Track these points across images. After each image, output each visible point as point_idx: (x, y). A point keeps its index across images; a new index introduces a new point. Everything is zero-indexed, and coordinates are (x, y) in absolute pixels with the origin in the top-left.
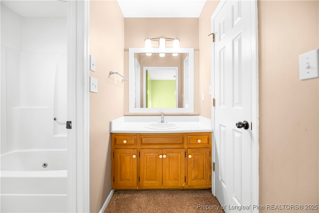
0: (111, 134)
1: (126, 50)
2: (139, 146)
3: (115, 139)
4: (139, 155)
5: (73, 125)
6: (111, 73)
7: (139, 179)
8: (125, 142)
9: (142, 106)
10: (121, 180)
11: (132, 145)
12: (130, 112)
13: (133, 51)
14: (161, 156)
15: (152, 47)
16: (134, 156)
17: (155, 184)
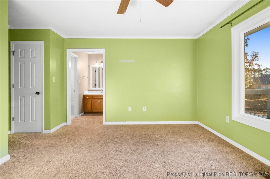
0: (83, 95)
1: (89, 66)
2: (92, 99)
3: (85, 97)
4: (92, 102)
5: (75, 91)
6: (83, 77)
7: (92, 109)
8: (87, 97)
9: (99, 87)
10: (86, 109)
11: (90, 99)
12: (90, 89)
13: (91, 67)
14: (98, 102)
15: (98, 65)
16: (90, 102)
17: (97, 111)
